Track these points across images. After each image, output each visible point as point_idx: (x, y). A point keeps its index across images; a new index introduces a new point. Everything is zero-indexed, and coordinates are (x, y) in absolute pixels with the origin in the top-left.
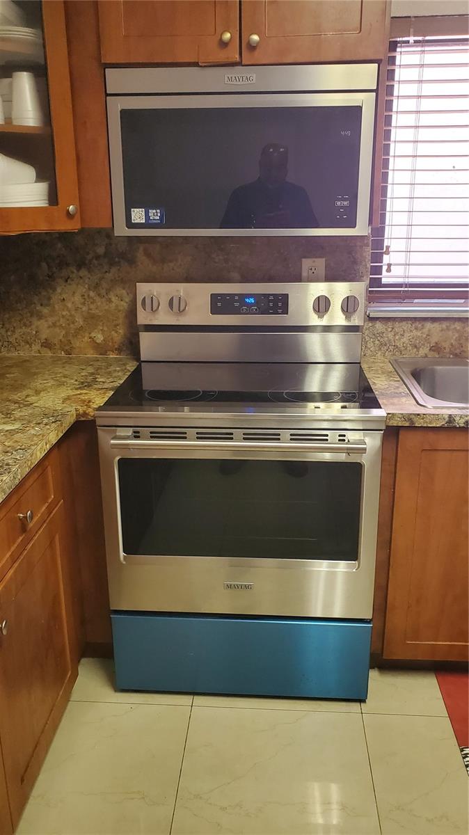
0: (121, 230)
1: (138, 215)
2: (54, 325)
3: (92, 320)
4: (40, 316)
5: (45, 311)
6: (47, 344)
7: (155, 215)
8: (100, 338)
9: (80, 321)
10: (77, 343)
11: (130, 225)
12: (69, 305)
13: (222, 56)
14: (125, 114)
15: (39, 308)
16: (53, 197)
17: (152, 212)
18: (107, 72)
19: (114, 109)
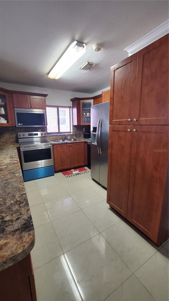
0: (17, 126)
1: (19, 124)
2: (4, 139)
3: (10, 138)
4: (2, 138)
5: (3, 137)
6: (3, 142)
7: (22, 124)
8: (11, 141)
9: (8, 139)
10: (8, 142)
11: (18, 125)
12: (6, 136)
13: (29, 108)
14: (17, 113)
15: (2, 137)
16: (8, 122)
17: (21, 124)
18: (15, 108)
19: (16, 112)
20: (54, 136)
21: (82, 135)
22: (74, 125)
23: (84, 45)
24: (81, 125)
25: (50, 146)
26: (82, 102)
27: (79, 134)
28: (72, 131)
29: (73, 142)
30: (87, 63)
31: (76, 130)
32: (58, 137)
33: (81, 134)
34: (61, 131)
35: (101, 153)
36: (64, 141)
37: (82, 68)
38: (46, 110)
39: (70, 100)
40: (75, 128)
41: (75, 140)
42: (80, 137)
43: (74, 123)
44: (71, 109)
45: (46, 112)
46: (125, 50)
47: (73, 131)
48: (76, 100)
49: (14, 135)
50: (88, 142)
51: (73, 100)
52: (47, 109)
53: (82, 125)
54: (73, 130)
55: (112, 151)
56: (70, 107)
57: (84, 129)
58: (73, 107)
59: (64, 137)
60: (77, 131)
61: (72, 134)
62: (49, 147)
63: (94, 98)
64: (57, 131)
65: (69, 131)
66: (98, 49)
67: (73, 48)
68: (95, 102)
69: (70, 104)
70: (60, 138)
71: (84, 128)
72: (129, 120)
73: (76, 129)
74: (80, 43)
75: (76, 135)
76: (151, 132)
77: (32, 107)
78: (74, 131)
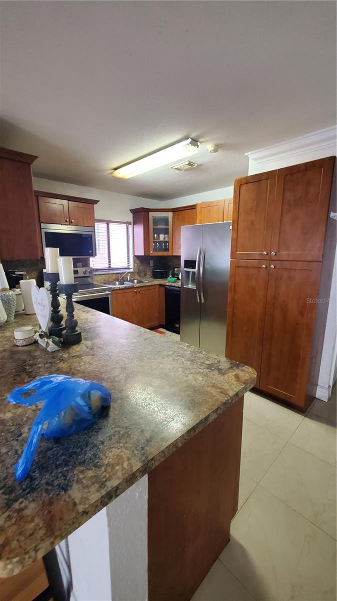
13: (66, 224)
14: (46, 233)
18: (42, 224)
19: (43, 231)
20: (103, 274)
21: (149, 274)
22: (136, 254)
23: (199, 144)
24: (150, 255)
25: (107, 292)
26: (151, 214)
27: (144, 271)
28: (132, 266)
29: (138, 285)
30: (188, 163)
31: (139, 264)
32: (110, 277)
33: (148, 270)
34: (113, 266)
35: (203, 301)
36: (123, 284)
37: (174, 168)
38: (94, 227)
39: (130, 210)
40: (137, 261)
41: (139, 282)
42: (145, 275)
43: (135, 252)
44: (130, 226)
45: (94, 232)
46: (246, 154)
47: (134, 266)
48: (143, 212)
49: (34, 274)
50: (167, 284)
51: (135, 212)
52: (96, 226)
53: (152, 255)
54: (134, 263)
55: (234, 296)
56: (128, 223)
57: (152, 262)
58: (135, 223)
59: (120, 276)
60: (140, 266)
61: (131, 270)
62: (107, 294)
63: (175, 211)
64: (107, 266)
65: (126, 266)
66: (215, 151)
67: (184, 146)
68: (176, 217)
69: (130, 218)
70: (114, 278)
71: (152, 260)
72: (265, 253)
73: (139, 262)
74: (195, 142)
75: (139, 273)
76: (295, 269)
77: (72, 222)
78: (136, 265)
